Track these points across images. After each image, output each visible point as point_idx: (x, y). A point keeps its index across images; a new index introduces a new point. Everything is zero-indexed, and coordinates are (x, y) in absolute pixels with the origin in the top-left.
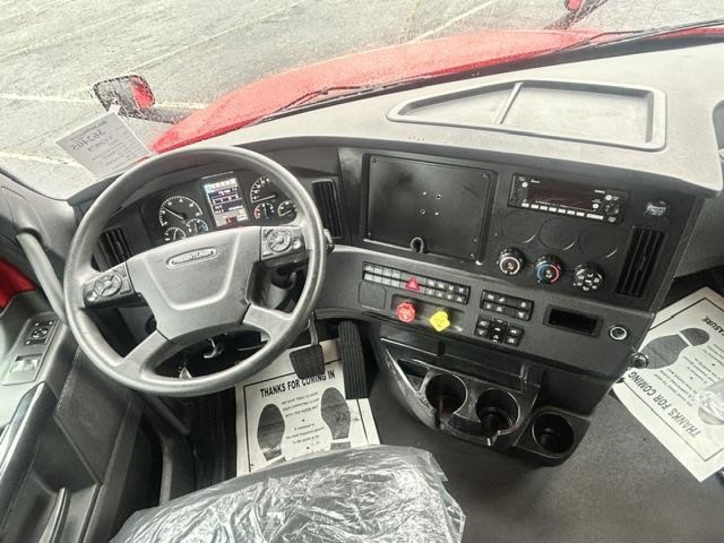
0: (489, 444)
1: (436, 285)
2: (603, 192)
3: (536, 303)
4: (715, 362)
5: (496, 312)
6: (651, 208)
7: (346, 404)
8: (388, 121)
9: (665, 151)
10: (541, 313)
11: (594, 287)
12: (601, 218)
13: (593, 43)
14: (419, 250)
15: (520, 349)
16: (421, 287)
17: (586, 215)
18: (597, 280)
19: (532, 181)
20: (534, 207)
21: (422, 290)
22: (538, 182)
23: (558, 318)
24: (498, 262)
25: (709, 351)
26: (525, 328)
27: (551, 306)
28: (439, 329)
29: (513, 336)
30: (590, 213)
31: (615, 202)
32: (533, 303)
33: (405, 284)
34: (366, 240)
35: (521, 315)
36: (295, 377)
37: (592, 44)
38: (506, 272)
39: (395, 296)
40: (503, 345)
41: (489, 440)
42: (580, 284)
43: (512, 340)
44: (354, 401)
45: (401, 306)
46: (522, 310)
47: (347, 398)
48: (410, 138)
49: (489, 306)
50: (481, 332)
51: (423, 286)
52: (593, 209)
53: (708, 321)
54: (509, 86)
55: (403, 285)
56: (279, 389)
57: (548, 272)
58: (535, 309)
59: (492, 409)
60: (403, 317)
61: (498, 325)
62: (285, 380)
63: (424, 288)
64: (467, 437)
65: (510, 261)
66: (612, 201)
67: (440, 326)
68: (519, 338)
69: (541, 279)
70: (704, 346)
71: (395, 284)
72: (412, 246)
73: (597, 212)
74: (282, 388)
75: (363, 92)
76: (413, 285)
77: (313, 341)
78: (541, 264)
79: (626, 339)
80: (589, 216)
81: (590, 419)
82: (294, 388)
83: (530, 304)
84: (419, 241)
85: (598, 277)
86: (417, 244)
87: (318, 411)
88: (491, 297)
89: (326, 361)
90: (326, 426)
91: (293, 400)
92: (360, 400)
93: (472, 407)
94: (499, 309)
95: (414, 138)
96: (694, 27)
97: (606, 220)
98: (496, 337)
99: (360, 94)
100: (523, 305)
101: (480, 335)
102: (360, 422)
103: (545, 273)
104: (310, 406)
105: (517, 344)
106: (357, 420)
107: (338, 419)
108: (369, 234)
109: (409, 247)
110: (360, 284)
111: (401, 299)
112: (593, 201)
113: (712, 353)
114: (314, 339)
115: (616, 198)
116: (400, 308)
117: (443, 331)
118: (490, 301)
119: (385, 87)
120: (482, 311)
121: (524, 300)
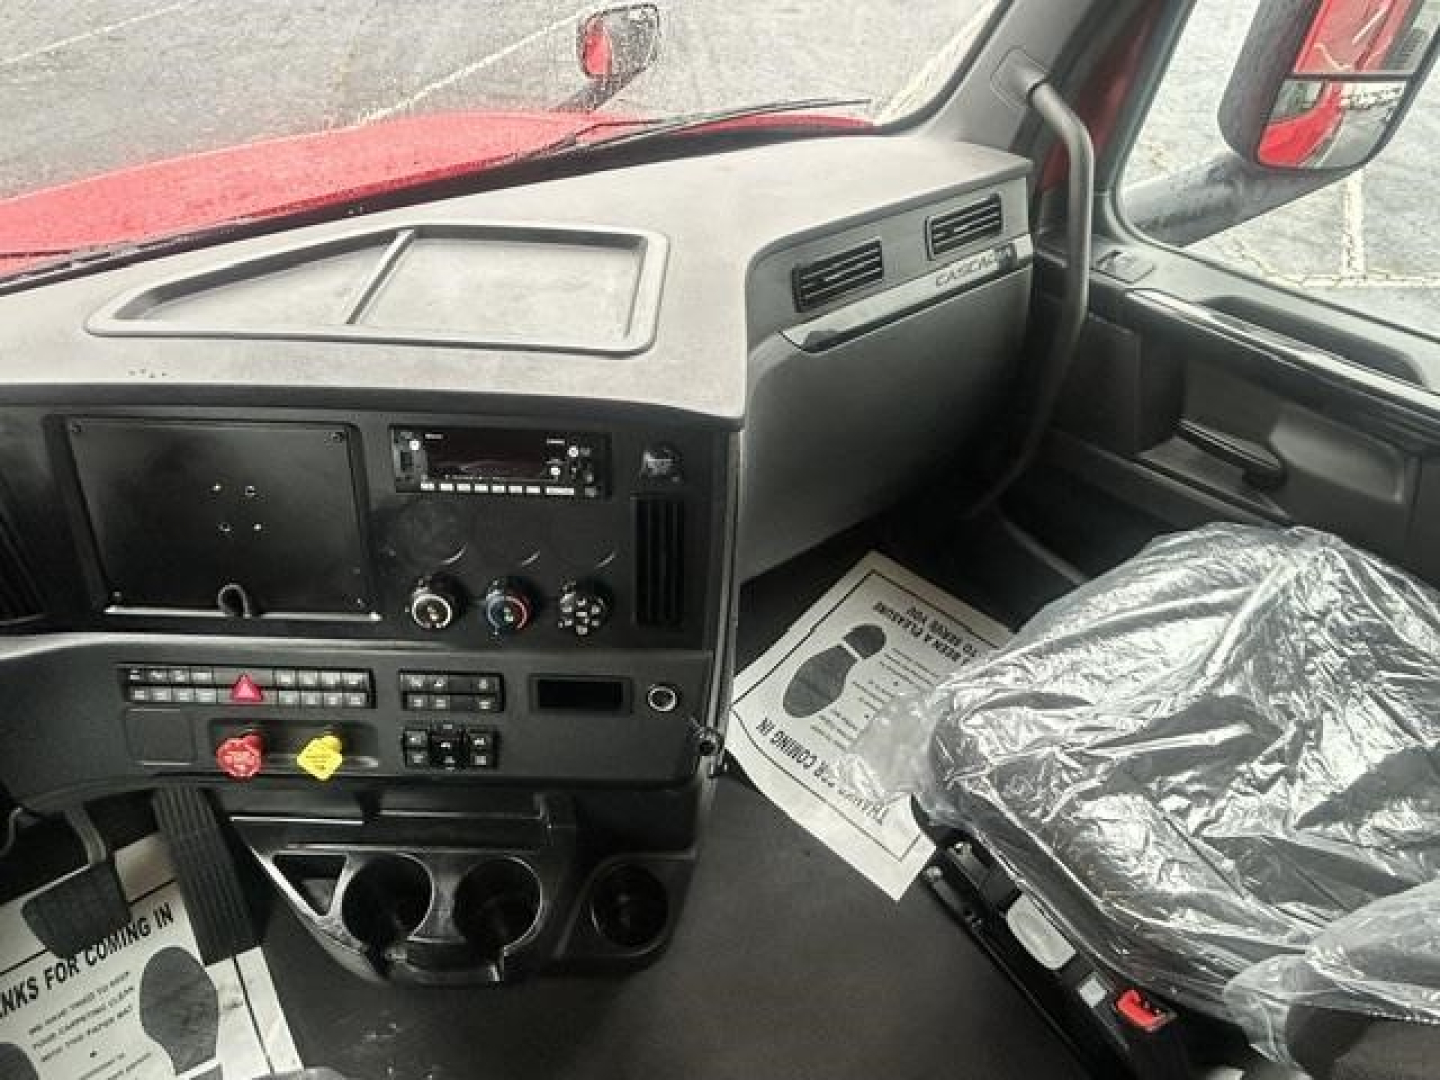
0: (496, 978)
1: (297, 679)
2: (560, 442)
3: (507, 677)
4: (897, 678)
5: (436, 710)
6: (649, 459)
7: (206, 977)
8: (85, 334)
9: (652, 352)
10: (520, 693)
11: (595, 623)
12: (571, 491)
13: (583, 143)
14: (240, 611)
15: (499, 773)
16: (266, 693)
17: (543, 491)
18: (596, 610)
19: (428, 436)
20: (446, 487)
21: (270, 697)
22: (439, 437)
23: (554, 694)
24: (407, 611)
25: (887, 662)
26: (501, 729)
27: (533, 675)
28: (323, 776)
29: (481, 751)
30: (550, 485)
31: (585, 458)
32: (501, 677)
33: (229, 692)
34: (112, 610)
35: (485, 704)
36: (51, 960)
37: (582, 145)
38: (428, 625)
39: (215, 723)
40: (467, 772)
41: (494, 969)
42: (569, 623)
43: (481, 760)
44: (228, 964)
45: (226, 746)
46: (484, 695)
47: (207, 964)
48: (132, 373)
49: (419, 702)
50: (418, 758)
51: (267, 688)
52: (552, 477)
53: (881, 609)
54: (385, 238)
55: (225, 695)
56: (20, 995)
57: (507, 610)
58: (507, 686)
59: (492, 902)
60: (236, 770)
61: (446, 736)
62: (36, 969)
63: (273, 693)
64: (453, 977)
65: (430, 603)
66: (580, 457)
67: (323, 768)
68: (494, 750)
69: (497, 626)
70: (879, 656)
71: (206, 696)
72: (220, 602)
73: (560, 482)
74: (27, 991)
75: (85, 260)
76: (245, 691)
77: (90, 856)
78: (494, 597)
79: (677, 706)
80: (549, 491)
81: (692, 854)
82: (61, 980)
83: (496, 681)
84: (234, 591)
85: (598, 605)
86: (233, 601)
87: (135, 1018)
88: (416, 682)
89: (131, 899)
90: (159, 1047)
91: (63, 1013)
92: (240, 957)
93: (445, 913)
94: (441, 703)
95: (143, 371)
96: (744, 114)
97: (580, 495)
98: (450, 760)
99: (76, 266)
100: (483, 684)
101: (417, 766)
102: (244, 1007)
103: (502, 615)
104: (112, 1012)
105: (494, 764)
106: (235, 1005)
107: (186, 1021)
108: (117, 594)
109: (215, 607)
110: (125, 711)
111: (226, 730)
112: (550, 462)
113: (893, 665)
114: (94, 848)
115: (587, 452)
116: (225, 753)
117: (332, 777)
118: (418, 692)
119: (141, 247)
120: (407, 716)
121: (483, 675)
